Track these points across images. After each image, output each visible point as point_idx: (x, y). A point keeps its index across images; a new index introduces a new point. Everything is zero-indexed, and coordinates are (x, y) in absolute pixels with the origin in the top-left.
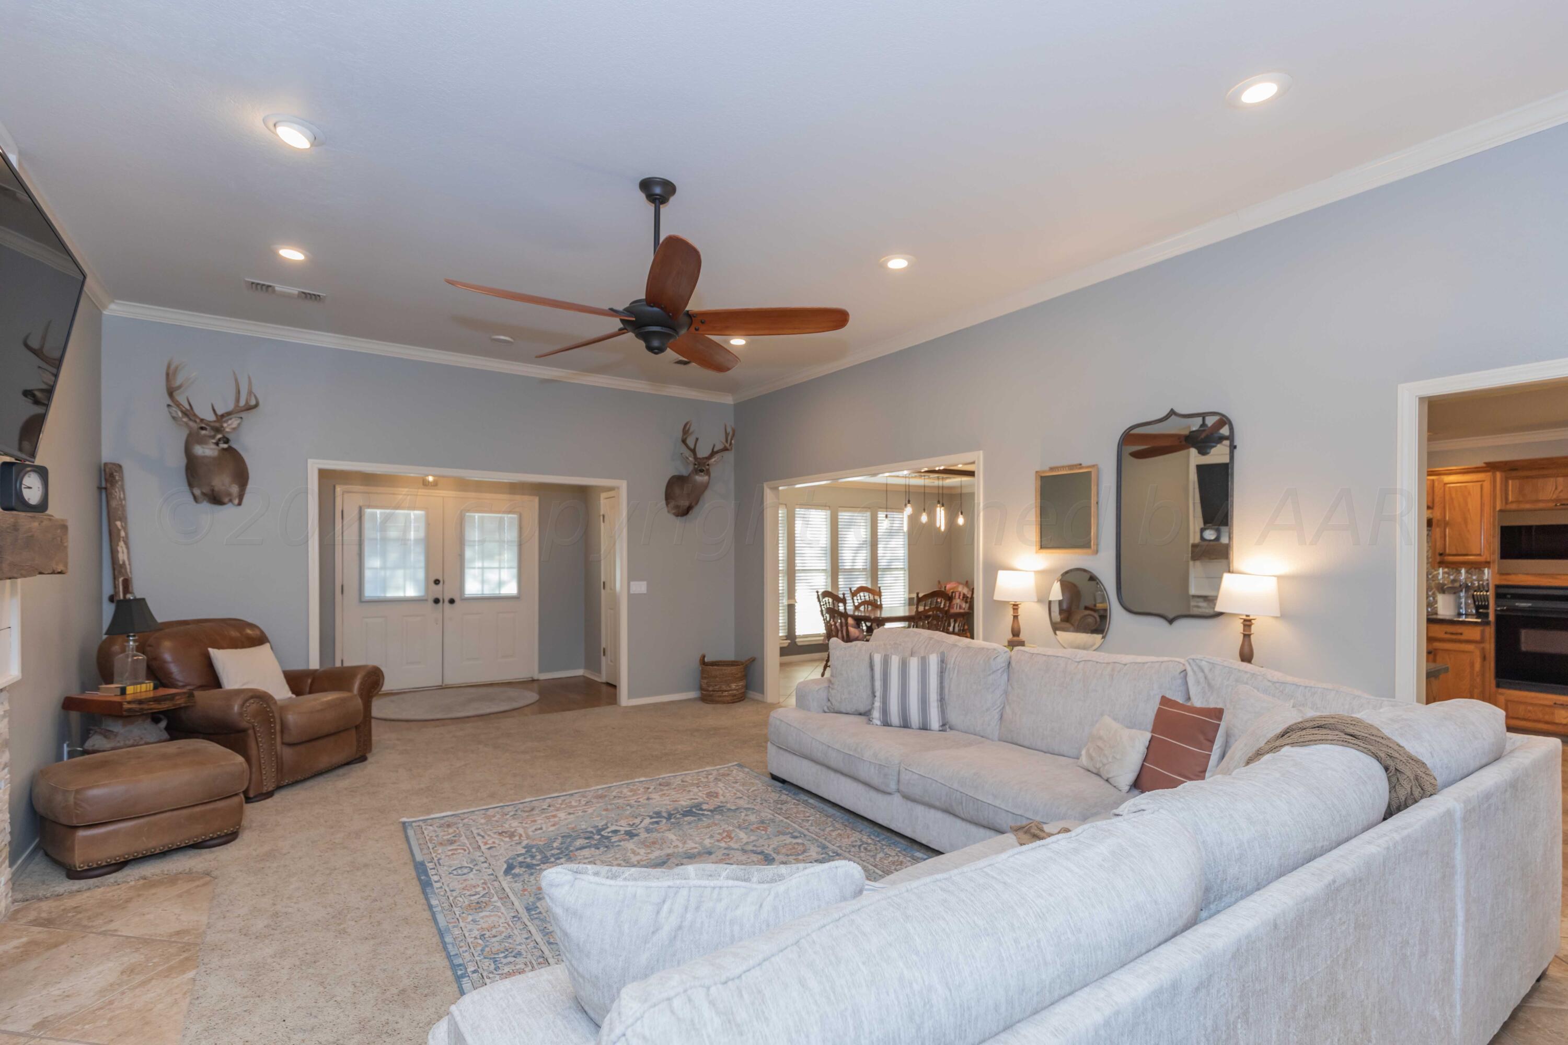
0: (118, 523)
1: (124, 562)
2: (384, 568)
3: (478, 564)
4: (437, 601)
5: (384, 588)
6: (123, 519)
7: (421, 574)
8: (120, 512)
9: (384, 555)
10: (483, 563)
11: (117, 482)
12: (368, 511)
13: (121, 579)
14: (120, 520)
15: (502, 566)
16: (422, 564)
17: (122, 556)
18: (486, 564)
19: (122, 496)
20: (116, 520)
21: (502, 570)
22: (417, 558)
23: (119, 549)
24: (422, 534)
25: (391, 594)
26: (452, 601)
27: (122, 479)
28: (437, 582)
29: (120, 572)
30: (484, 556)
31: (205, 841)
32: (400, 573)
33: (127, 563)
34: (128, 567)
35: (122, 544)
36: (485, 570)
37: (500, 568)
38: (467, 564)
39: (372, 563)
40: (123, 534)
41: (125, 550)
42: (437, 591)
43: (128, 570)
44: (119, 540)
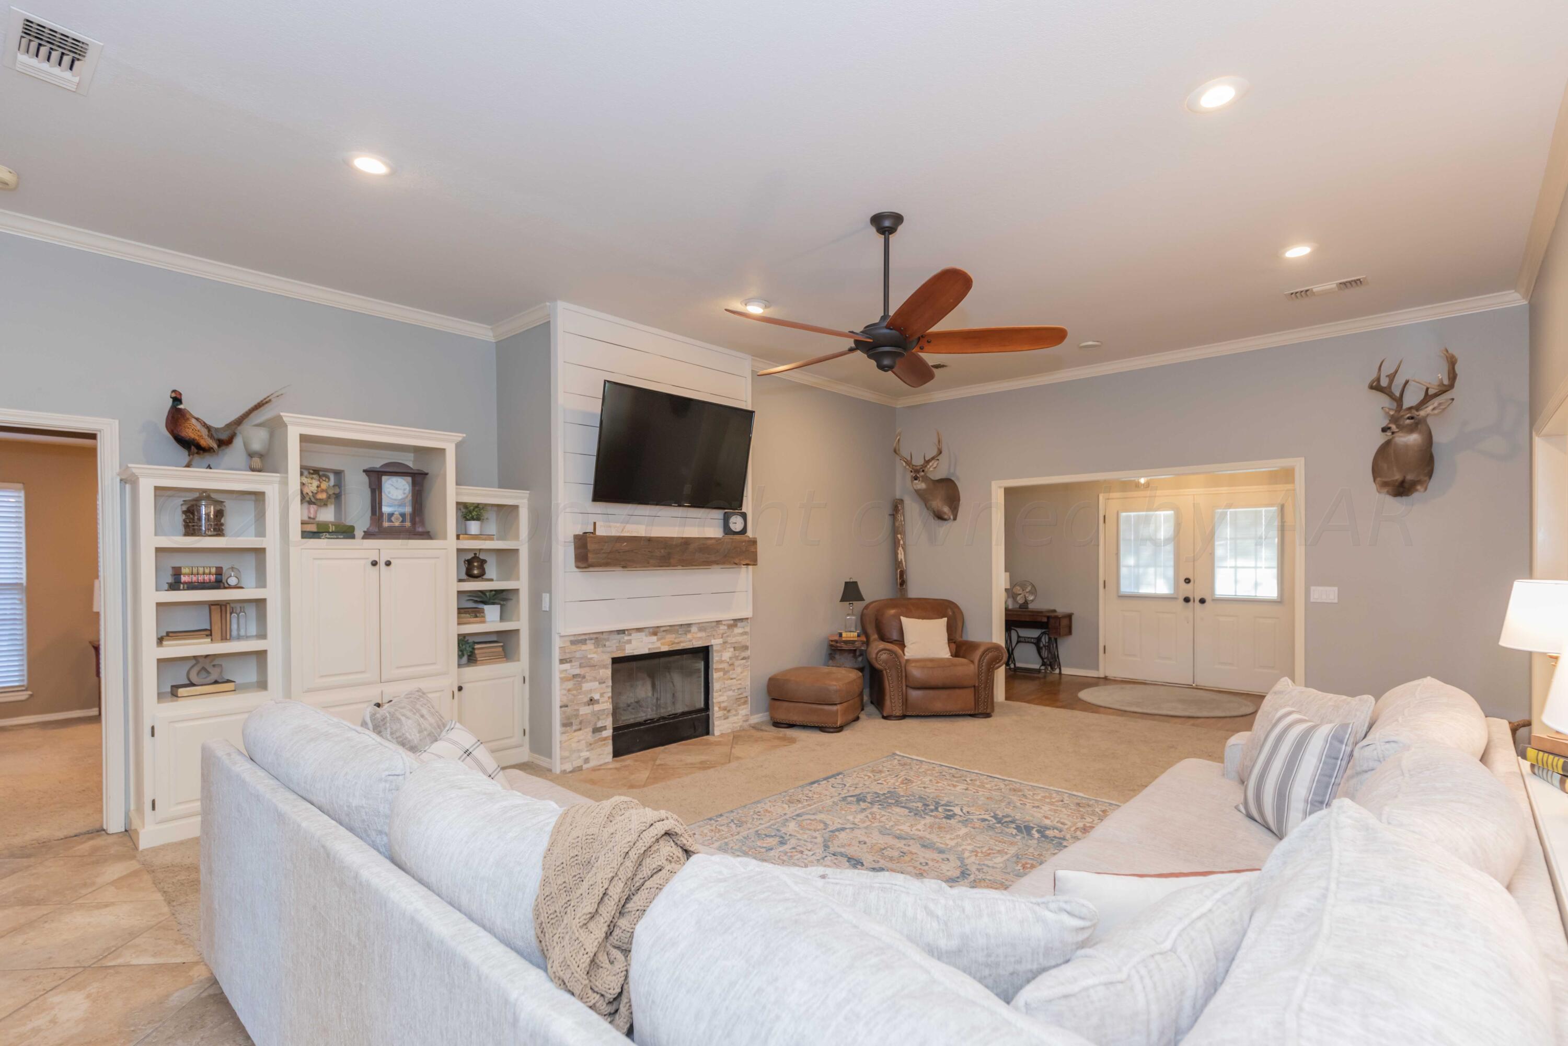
0: (899, 536)
1: (901, 560)
2: (1137, 566)
3: (1230, 562)
4: (1187, 600)
5: (1138, 584)
6: (903, 533)
7: (1170, 572)
8: (900, 529)
9: (1137, 553)
10: (1236, 561)
11: (899, 510)
12: (1123, 515)
13: (899, 571)
14: (901, 534)
15: (1258, 566)
16: (1172, 563)
17: (901, 556)
18: (1241, 562)
19: (902, 519)
20: (898, 534)
21: (1258, 570)
22: (1167, 555)
23: (899, 552)
24: (1171, 532)
25: (1145, 590)
26: (1202, 601)
27: (903, 508)
28: (1188, 581)
29: (899, 566)
30: (1237, 553)
31: (826, 727)
32: (1151, 570)
33: (903, 560)
34: (904, 563)
35: (900, 548)
36: (1239, 570)
37: (1256, 567)
38: (1217, 564)
39: (1128, 561)
40: (901, 542)
41: (903, 553)
42: (1187, 590)
43: (904, 565)
44: (899, 547)
